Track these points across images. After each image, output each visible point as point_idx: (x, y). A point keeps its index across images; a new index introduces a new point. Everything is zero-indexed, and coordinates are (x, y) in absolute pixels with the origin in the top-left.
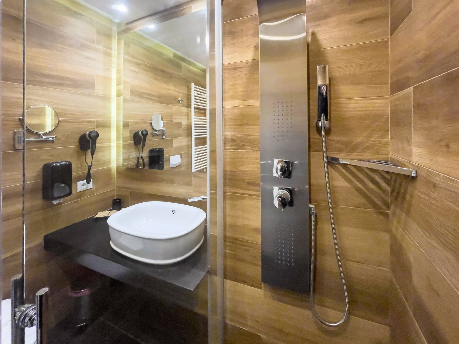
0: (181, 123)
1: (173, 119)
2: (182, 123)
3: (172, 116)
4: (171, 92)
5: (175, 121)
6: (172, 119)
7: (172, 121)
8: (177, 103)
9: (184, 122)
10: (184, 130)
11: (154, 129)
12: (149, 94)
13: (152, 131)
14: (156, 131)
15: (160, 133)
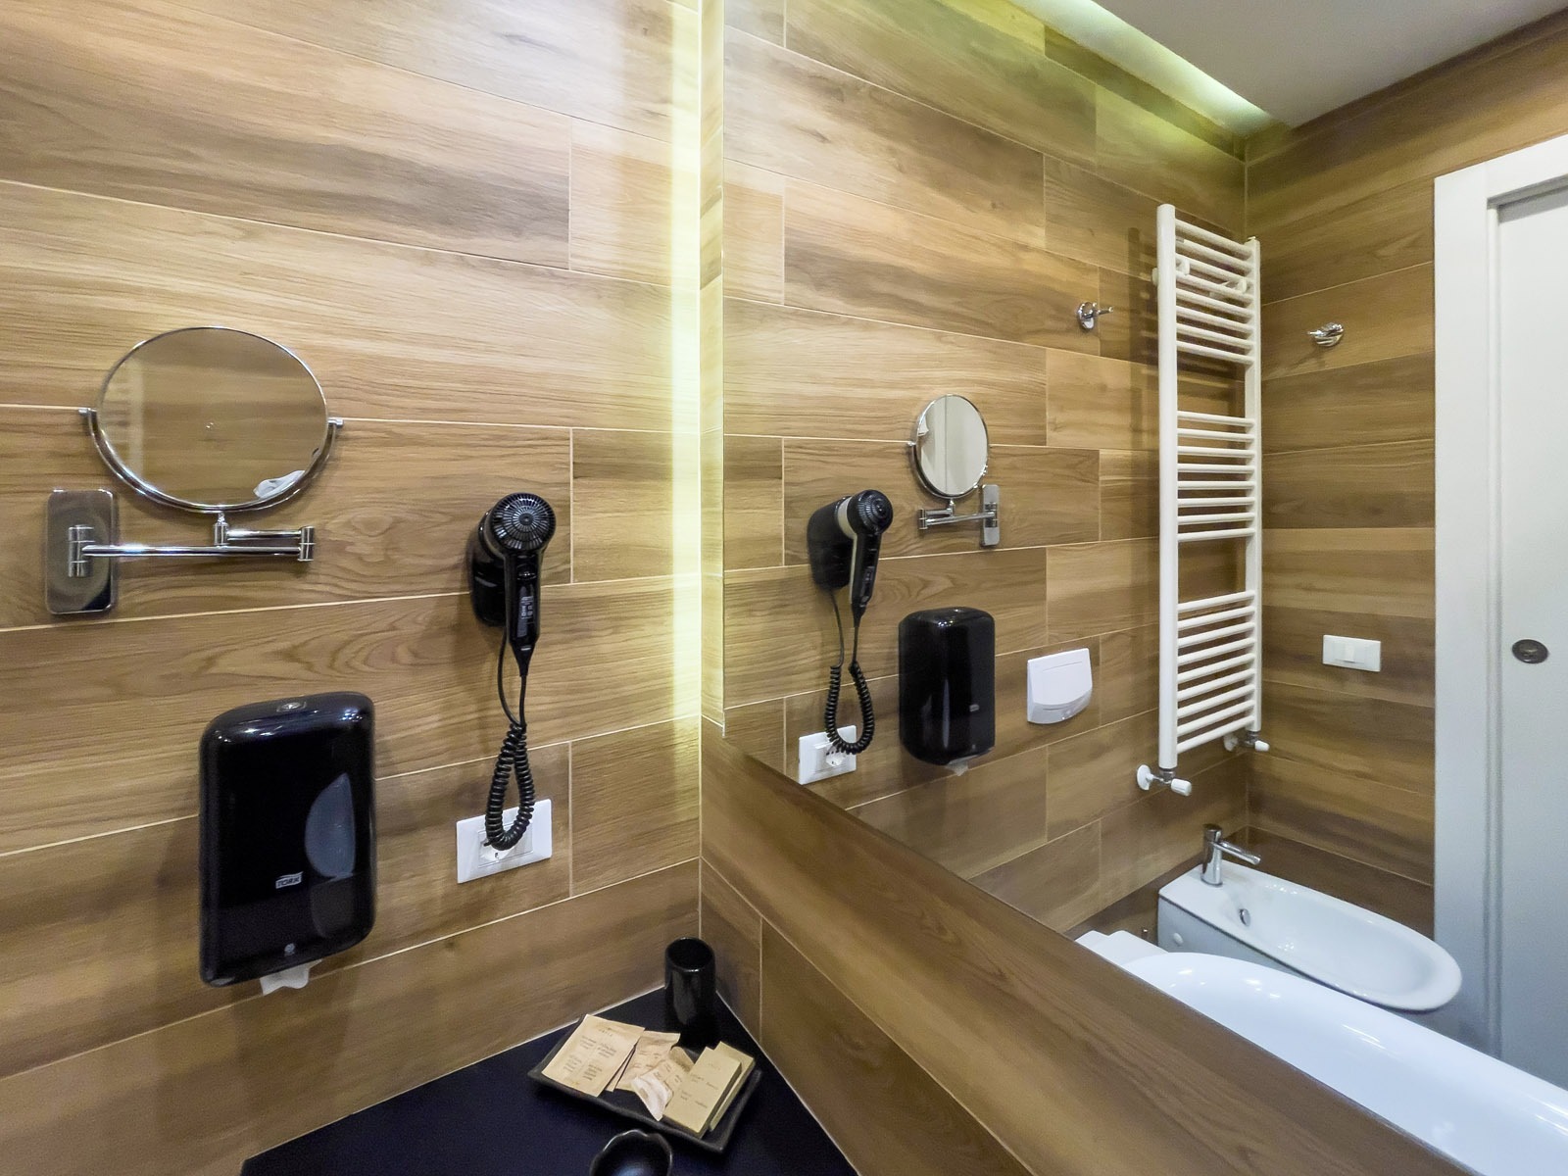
0: (1093, 455)
1: (1049, 433)
2: (1097, 452)
3: (1039, 412)
4: (1032, 263)
5: (1060, 440)
6: (1043, 428)
7: (1041, 440)
8: (1068, 331)
9: (1114, 449)
10: (1110, 495)
11: (927, 489)
12: (900, 276)
13: (920, 504)
14: (943, 499)
15: (969, 514)
